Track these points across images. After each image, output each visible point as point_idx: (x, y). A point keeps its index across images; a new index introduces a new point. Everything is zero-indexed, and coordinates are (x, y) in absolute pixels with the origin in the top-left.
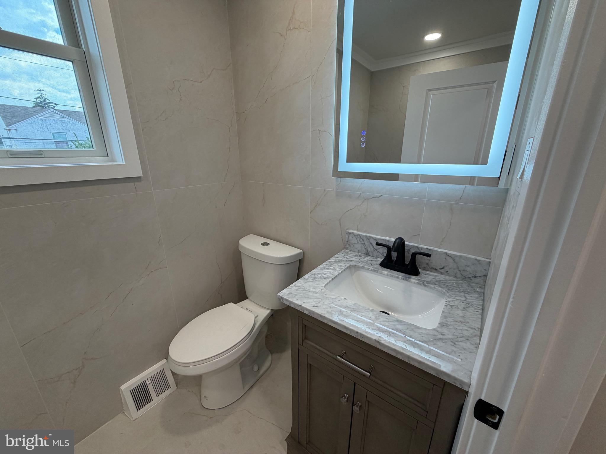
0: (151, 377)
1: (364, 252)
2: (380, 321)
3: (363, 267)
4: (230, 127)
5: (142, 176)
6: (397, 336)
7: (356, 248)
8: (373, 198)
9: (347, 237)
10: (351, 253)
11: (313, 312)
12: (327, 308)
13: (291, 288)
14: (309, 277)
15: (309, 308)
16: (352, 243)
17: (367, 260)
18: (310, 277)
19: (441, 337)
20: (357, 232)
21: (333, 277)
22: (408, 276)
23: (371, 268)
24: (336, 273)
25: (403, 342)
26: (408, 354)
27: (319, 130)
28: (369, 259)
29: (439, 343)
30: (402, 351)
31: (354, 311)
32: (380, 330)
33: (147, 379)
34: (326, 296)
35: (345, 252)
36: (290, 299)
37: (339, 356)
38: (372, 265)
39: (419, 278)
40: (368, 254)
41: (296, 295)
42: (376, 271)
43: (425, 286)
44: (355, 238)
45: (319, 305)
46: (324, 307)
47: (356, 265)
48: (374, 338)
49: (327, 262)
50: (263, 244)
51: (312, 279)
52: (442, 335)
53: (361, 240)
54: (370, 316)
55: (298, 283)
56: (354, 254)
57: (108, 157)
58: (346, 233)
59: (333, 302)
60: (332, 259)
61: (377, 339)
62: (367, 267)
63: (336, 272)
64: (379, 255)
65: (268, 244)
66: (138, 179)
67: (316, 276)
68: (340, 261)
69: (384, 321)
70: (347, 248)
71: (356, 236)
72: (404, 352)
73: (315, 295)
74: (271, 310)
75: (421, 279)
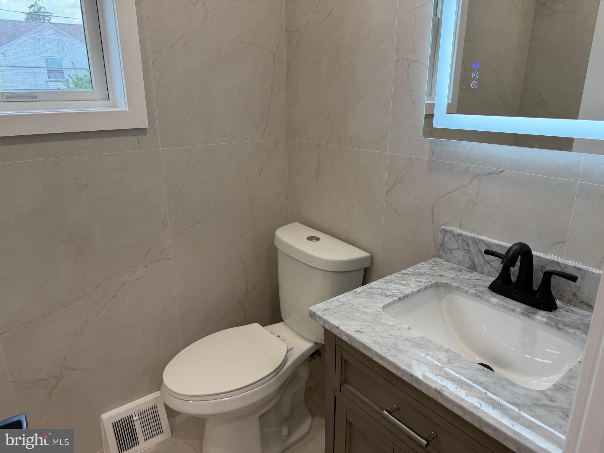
0: (139, 411)
1: (467, 265)
2: (453, 367)
3: (458, 287)
4: (275, 54)
5: (148, 127)
6: (472, 389)
7: (455, 257)
8: (489, 174)
9: (442, 237)
10: (446, 265)
11: (354, 339)
12: (376, 337)
13: (330, 303)
14: (363, 291)
15: (349, 333)
16: (450, 248)
17: (470, 278)
18: (365, 291)
19: (548, 403)
20: (458, 231)
21: (402, 296)
22: (534, 310)
23: (472, 291)
24: (408, 291)
25: (478, 398)
26: (480, 415)
27: (407, 59)
28: (475, 276)
29: (539, 411)
30: (471, 409)
31: (418, 347)
32: (448, 377)
33: (135, 413)
34: (381, 321)
35: (435, 262)
36: (324, 317)
37: (387, 411)
38: (474, 286)
39: (552, 316)
40: (474, 269)
41: (336, 313)
42: (479, 296)
43: (559, 329)
44: (454, 239)
45: (366, 330)
46: (372, 334)
47: (446, 284)
48: (434, 386)
49: (400, 273)
50: (310, 238)
51: (366, 294)
52: (551, 400)
53: (465, 244)
54: (440, 357)
55: (343, 297)
56: (450, 266)
57: (109, 100)
58: (440, 231)
59: (387, 330)
60: (410, 270)
61: (438, 388)
62: (465, 288)
63: (410, 289)
64: (492, 272)
65: (318, 239)
66: (141, 131)
67: (374, 291)
68: (421, 275)
69: (460, 367)
70: (442, 255)
71: (456, 237)
72: (474, 411)
73: (364, 316)
74: (314, 344)
75: (555, 317)
